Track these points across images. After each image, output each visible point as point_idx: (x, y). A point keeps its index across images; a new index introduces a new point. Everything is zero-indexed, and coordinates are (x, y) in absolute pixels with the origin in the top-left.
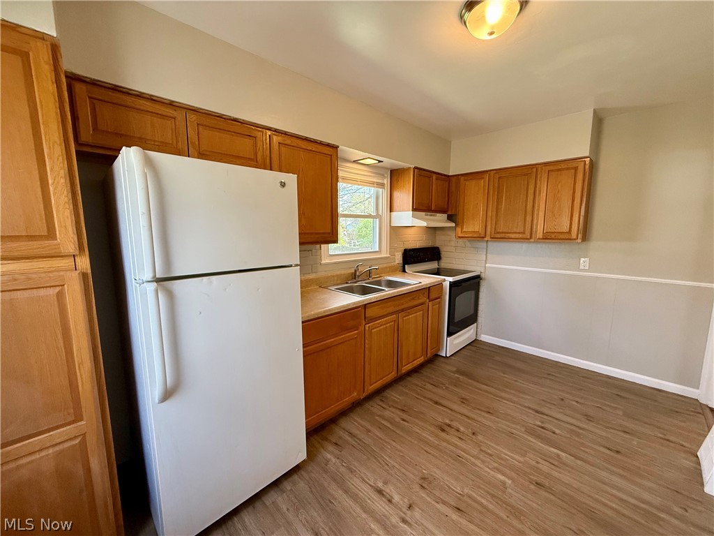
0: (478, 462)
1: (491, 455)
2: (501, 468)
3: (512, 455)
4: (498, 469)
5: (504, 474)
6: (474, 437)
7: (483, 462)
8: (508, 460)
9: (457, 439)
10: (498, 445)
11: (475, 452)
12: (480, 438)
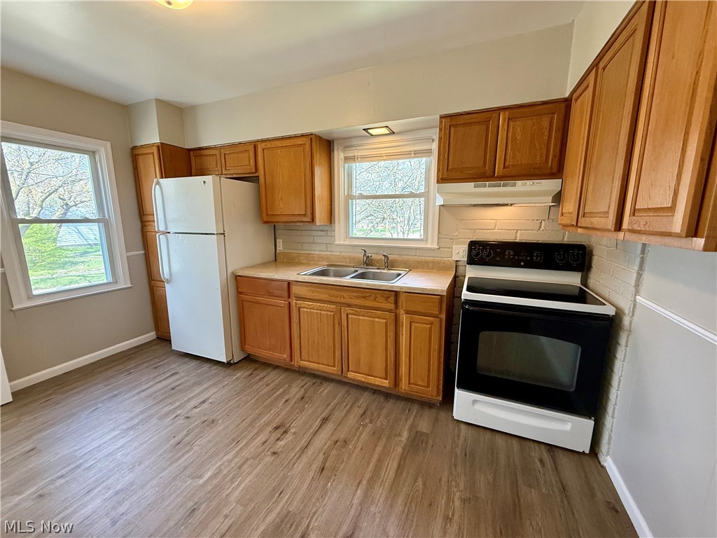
0: (229, 457)
1: (240, 468)
2: (221, 476)
3: (240, 489)
4: (218, 473)
5: (210, 478)
6: (269, 453)
7: (230, 461)
8: (232, 483)
9: (264, 440)
10: (257, 475)
11: (246, 453)
12: (269, 459)
